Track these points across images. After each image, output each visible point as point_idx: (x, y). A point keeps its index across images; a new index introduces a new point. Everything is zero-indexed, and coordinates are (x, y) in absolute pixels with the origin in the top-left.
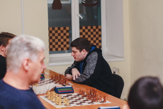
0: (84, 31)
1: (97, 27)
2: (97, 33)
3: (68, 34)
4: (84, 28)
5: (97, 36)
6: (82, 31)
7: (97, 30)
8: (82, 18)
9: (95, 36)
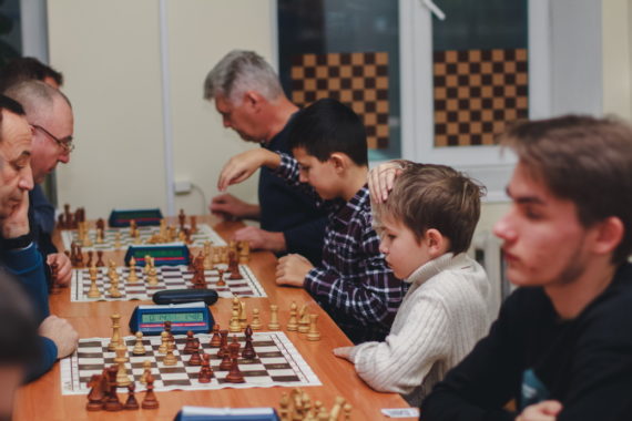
0: (452, 69)
1: (510, 56)
2: (510, 79)
3: (382, 83)
4: (451, 57)
5: (510, 91)
6: (441, 69)
7: (510, 67)
8: (441, 15)
9: (498, 91)
